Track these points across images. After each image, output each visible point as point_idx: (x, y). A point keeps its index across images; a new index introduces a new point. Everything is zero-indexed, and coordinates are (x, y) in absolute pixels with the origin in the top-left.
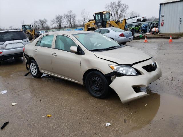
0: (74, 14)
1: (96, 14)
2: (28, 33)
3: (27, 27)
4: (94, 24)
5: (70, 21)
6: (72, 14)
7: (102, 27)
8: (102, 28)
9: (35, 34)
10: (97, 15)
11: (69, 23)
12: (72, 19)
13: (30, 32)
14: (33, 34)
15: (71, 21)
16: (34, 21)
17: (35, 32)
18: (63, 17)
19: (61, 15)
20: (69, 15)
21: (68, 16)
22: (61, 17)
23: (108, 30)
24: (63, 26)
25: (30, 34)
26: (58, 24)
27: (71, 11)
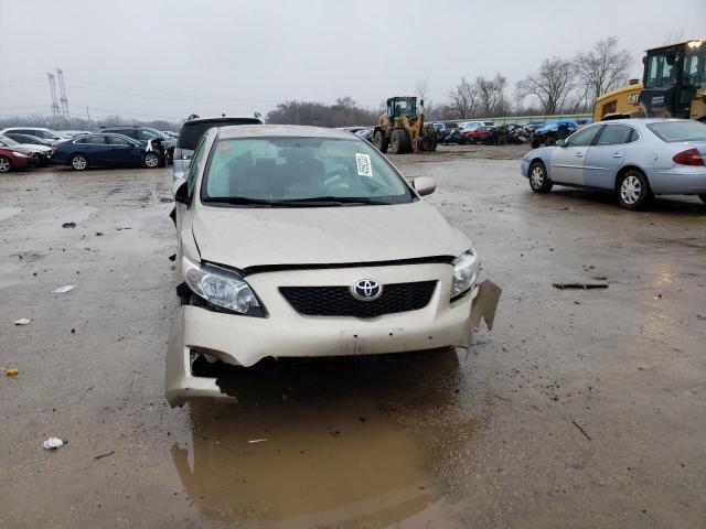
0: (624, 51)
1: (652, 53)
2: (402, 127)
3: (403, 105)
4: (635, 98)
5: (598, 85)
6: (615, 51)
7: (668, 113)
8: (666, 117)
9: (421, 134)
10: (655, 59)
11: (592, 92)
12: (609, 73)
13: (407, 125)
14: (414, 132)
15: (604, 86)
16: (459, 83)
17: (422, 125)
18: (570, 69)
19: (563, 61)
20: (598, 56)
21: (594, 64)
22: (566, 65)
23: (633, 131)
24: (567, 106)
25: (406, 131)
26: (546, 98)
27: (612, 42)
